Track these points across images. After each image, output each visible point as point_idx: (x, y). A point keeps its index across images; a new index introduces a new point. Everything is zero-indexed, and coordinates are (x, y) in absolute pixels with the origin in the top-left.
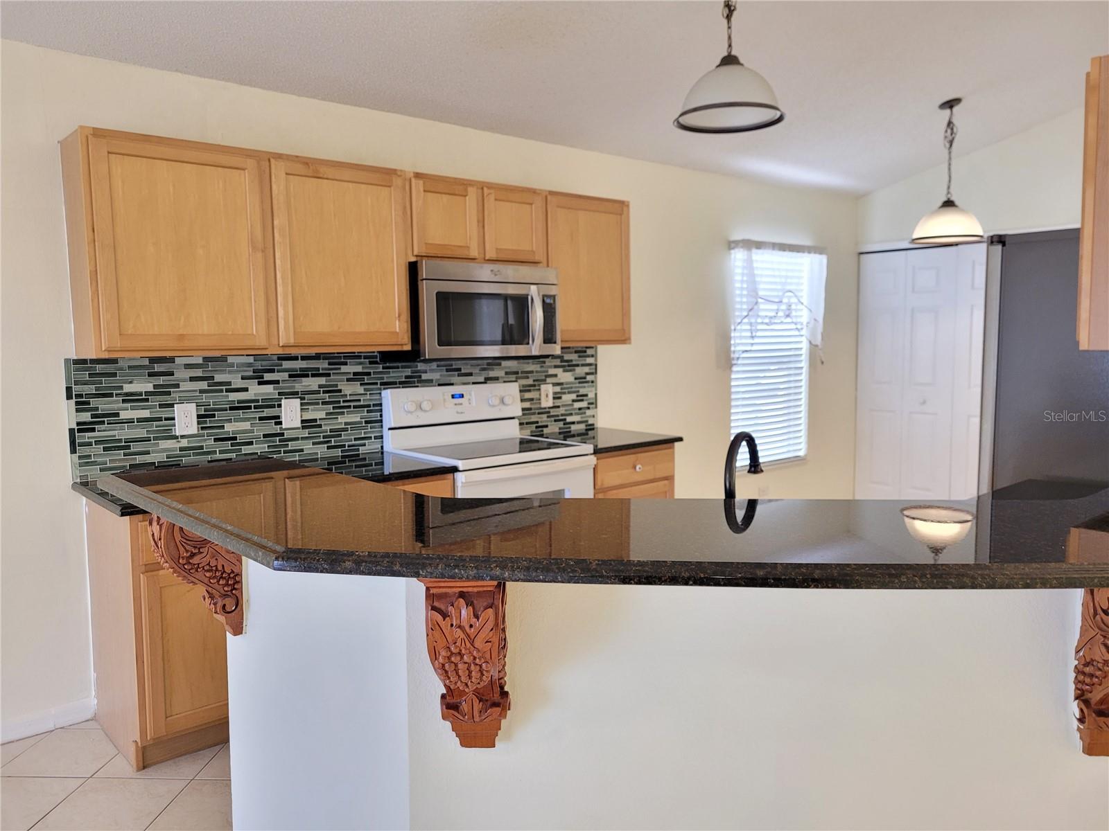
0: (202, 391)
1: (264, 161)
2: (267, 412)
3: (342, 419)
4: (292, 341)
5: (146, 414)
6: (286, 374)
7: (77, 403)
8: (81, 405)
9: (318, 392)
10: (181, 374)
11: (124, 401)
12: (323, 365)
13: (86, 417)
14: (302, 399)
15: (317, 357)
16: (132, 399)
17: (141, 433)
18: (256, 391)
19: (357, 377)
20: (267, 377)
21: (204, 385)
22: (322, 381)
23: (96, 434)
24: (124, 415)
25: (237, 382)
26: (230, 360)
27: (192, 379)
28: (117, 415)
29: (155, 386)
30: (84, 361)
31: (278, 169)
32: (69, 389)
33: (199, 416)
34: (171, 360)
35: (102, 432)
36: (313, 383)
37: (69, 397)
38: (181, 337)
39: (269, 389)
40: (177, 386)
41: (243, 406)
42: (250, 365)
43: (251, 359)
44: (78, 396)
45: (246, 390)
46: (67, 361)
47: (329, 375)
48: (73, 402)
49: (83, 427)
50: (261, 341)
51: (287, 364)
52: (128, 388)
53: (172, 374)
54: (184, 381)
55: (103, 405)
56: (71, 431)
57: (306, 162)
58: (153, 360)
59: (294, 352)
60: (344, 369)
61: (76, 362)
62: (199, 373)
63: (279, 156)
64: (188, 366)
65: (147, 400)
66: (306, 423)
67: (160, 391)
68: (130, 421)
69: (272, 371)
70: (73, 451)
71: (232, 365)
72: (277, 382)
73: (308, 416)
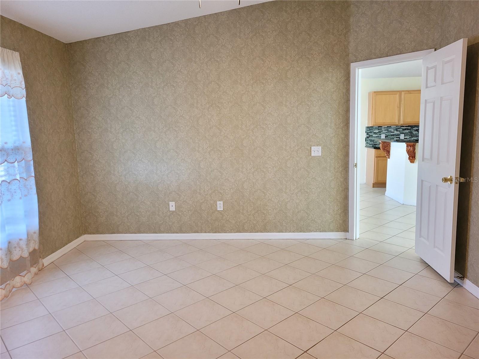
0: (386, 132)
1: (400, 92)
2: (397, 136)
3: (412, 138)
4: (403, 123)
5: (377, 136)
6: (402, 130)
8: (367, 134)
9: (408, 133)
10: (383, 129)
12: (410, 128)
13: (368, 136)
14: (405, 134)
15: (409, 126)
16: (375, 133)
17: (376, 139)
18: (396, 132)
19: (416, 130)
20: (398, 130)
21: (387, 131)
22: (409, 131)
24: (373, 136)
25: (393, 131)
26: (392, 127)
27: (385, 130)
30: (368, 127)
31: (403, 93)
32: (366, 131)
33: (385, 137)
34: (382, 127)
36: (407, 131)
37: (366, 133)
38: (384, 123)
39: (398, 132)
40: (382, 131)
41: (393, 135)
42: (395, 128)
43: (395, 127)
45: (394, 132)
46: (366, 127)
47: (410, 130)
49: (368, 137)
50: (397, 123)
51: (402, 128)
52: (374, 131)
53: (381, 129)
55: (371, 134)
56: (366, 138)
57: (408, 91)
58: (379, 127)
59: (404, 125)
60: (414, 129)
61: (367, 127)
62: (386, 129)
63: (403, 91)
64: (384, 128)
65: (377, 133)
67: (379, 132)
69: (399, 129)
70: (366, 141)
71: (392, 128)
72: (400, 131)
73: (405, 138)
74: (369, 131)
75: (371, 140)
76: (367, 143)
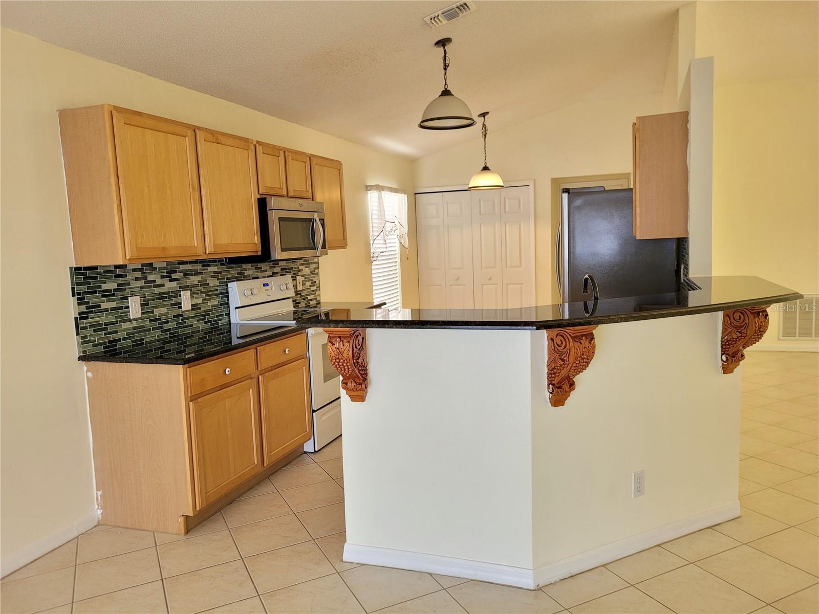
0: (142, 287)
1: (193, 130)
3: (210, 303)
5: (114, 304)
6: (182, 274)
7: (78, 299)
8: (81, 301)
9: (198, 285)
10: (131, 276)
11: (103, 296)
12: (199, 267)
13: (83, 308)
14: (191, 290)
16: (107, 294)
17: (112, 318)
19: (215, 274)
20: (174, 276)
21: (142, 283)
22: (199, 278)
23: (89, 320)
24: (103, 306)
25: (159, 281)
26: (154, 265)
27: (137, 279)
28: (99, 306)
29: (118, 285)
30: (80, 269)
31: (199, 137)
32: (73, 289)
33: (142, 305)
34: (126, 266)
35: (94, 319)
36: (195, 279)
37: (73, 295)
39: (174, 284)
41: (162, 297)
43: (170, 264)
44: (79, 294)
45: (163, 285)
47: (202, 274)
48: (76, 297)
49: (83, 316)
51: (183, 267)
52: (104, 287)
53: (126, 276)
54: (133, 280)
55: (91, 299)
56: (76, 319)
60: (209, 269)
61: (76, 270)
62: (139, 275)
63: (199, 128)
64: (134, 270)
65: (114, 295)
66: (195, 307)
67: (121, 288)
68: (106, 310)
69: (175, 272)
70: (78, 334)
71: (155, 269)
72: (178, 279)
73: (195, 302)
74: (84, 288)
75: (98, 328)
76: (84, 341)
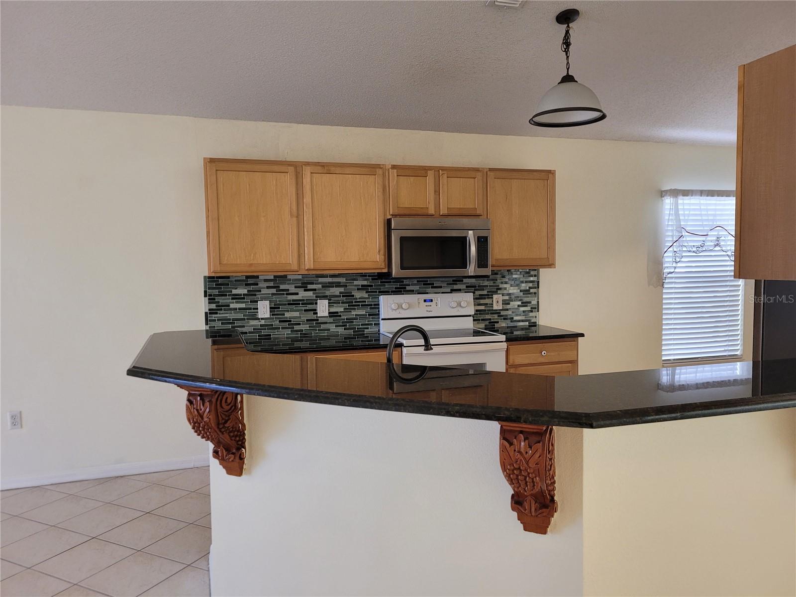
0: (273, 294)
2: (310, 307)
4: (312, 267)
7: (209, 299)
11: (232, 299)
14: (329, 300)
15: (339, 275)
16: (237, 298)
17: (241, 316)
18: (303, 294)
19: (363, 288)
20: (310, 287)
23: (218, 315)
25: (292, 289)
27: (268, 287)
28: (229, 306)
29: (248, 291)
31: (307, 171)
32: (205, 292)
35: (222, 315)
36: (336, 291)
37: (205, 296)
38: (251, 265)
39: (310, 293)
40: (260, 291)
42: (300, 280)
44: (210, 295)
46: (205, 277)
48: (207, 298)
49: (212, 311)
51: (321, 280)
52: (234, 292)
54: (264, 288)
55: (222, 300)
56: (206, 313)
57: (322, 165)
58: (247, 277)
59: (322, 273)
63: (308, 164)
64: (266, 280)
65: (244, 298)
66: (332, 314)
67: (251, 293)
68: (235, 309)
70: (207, 324)
74: (216, 292)
75: (225, 321)
76: (212, 330)
